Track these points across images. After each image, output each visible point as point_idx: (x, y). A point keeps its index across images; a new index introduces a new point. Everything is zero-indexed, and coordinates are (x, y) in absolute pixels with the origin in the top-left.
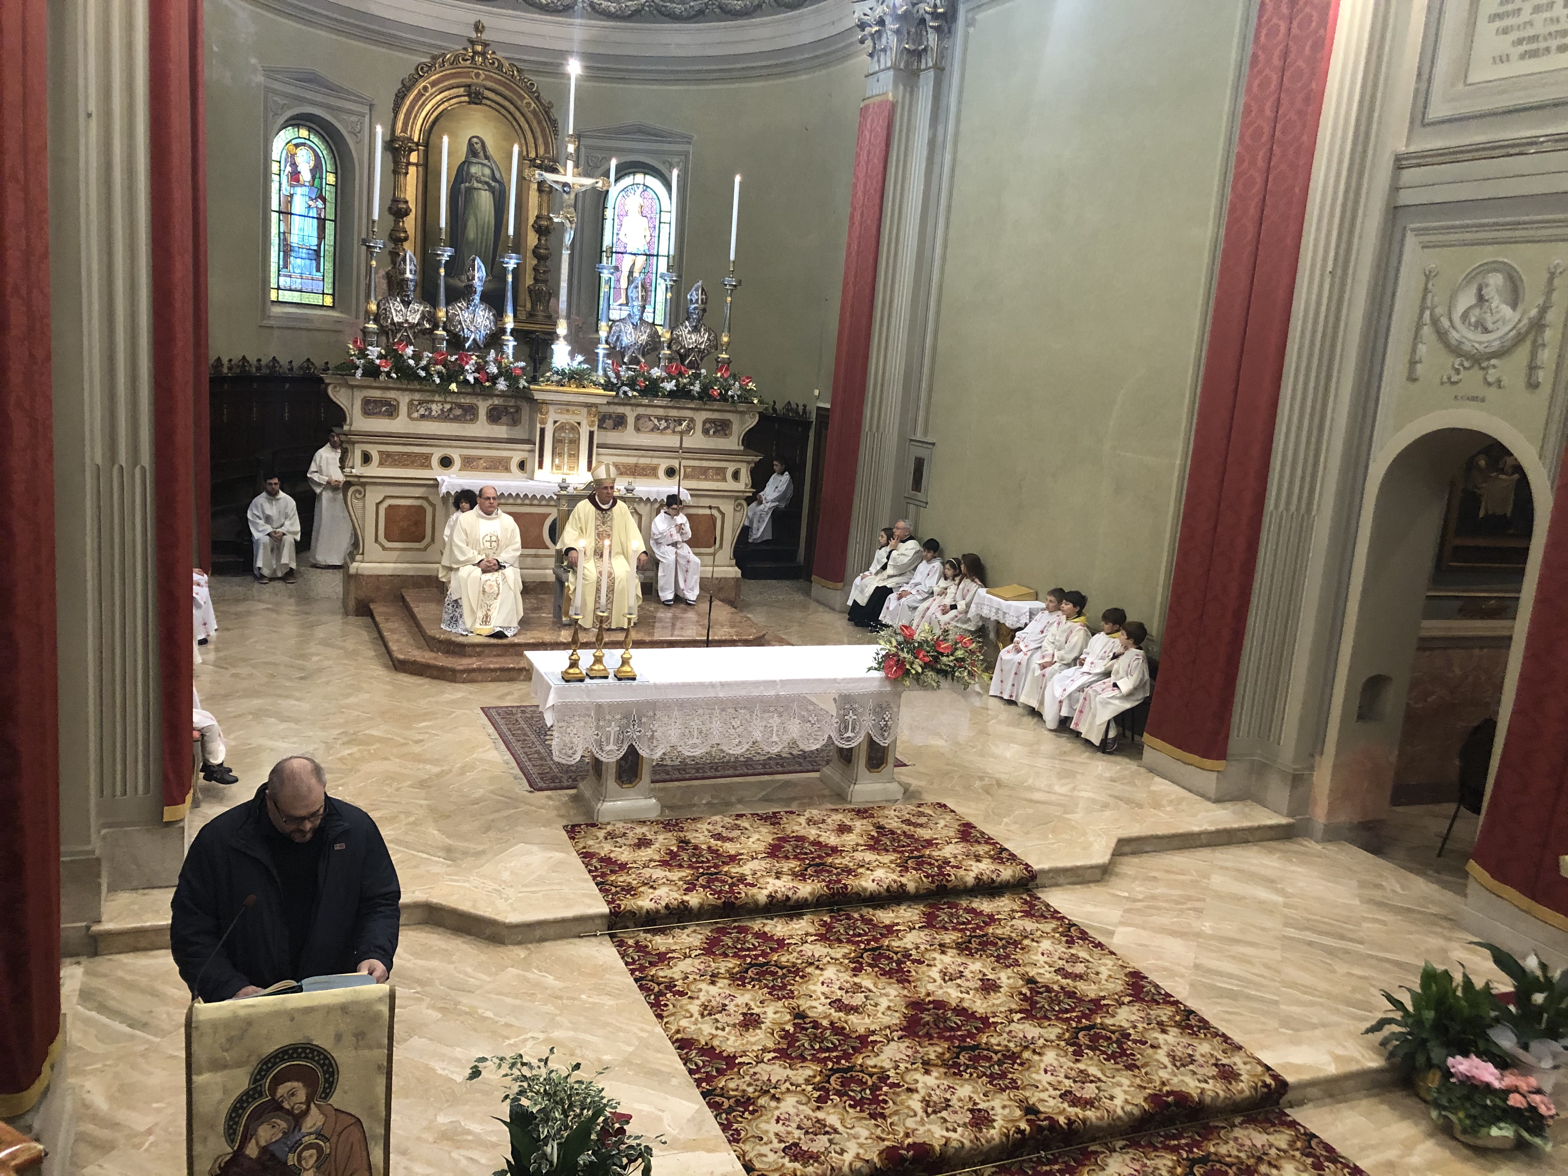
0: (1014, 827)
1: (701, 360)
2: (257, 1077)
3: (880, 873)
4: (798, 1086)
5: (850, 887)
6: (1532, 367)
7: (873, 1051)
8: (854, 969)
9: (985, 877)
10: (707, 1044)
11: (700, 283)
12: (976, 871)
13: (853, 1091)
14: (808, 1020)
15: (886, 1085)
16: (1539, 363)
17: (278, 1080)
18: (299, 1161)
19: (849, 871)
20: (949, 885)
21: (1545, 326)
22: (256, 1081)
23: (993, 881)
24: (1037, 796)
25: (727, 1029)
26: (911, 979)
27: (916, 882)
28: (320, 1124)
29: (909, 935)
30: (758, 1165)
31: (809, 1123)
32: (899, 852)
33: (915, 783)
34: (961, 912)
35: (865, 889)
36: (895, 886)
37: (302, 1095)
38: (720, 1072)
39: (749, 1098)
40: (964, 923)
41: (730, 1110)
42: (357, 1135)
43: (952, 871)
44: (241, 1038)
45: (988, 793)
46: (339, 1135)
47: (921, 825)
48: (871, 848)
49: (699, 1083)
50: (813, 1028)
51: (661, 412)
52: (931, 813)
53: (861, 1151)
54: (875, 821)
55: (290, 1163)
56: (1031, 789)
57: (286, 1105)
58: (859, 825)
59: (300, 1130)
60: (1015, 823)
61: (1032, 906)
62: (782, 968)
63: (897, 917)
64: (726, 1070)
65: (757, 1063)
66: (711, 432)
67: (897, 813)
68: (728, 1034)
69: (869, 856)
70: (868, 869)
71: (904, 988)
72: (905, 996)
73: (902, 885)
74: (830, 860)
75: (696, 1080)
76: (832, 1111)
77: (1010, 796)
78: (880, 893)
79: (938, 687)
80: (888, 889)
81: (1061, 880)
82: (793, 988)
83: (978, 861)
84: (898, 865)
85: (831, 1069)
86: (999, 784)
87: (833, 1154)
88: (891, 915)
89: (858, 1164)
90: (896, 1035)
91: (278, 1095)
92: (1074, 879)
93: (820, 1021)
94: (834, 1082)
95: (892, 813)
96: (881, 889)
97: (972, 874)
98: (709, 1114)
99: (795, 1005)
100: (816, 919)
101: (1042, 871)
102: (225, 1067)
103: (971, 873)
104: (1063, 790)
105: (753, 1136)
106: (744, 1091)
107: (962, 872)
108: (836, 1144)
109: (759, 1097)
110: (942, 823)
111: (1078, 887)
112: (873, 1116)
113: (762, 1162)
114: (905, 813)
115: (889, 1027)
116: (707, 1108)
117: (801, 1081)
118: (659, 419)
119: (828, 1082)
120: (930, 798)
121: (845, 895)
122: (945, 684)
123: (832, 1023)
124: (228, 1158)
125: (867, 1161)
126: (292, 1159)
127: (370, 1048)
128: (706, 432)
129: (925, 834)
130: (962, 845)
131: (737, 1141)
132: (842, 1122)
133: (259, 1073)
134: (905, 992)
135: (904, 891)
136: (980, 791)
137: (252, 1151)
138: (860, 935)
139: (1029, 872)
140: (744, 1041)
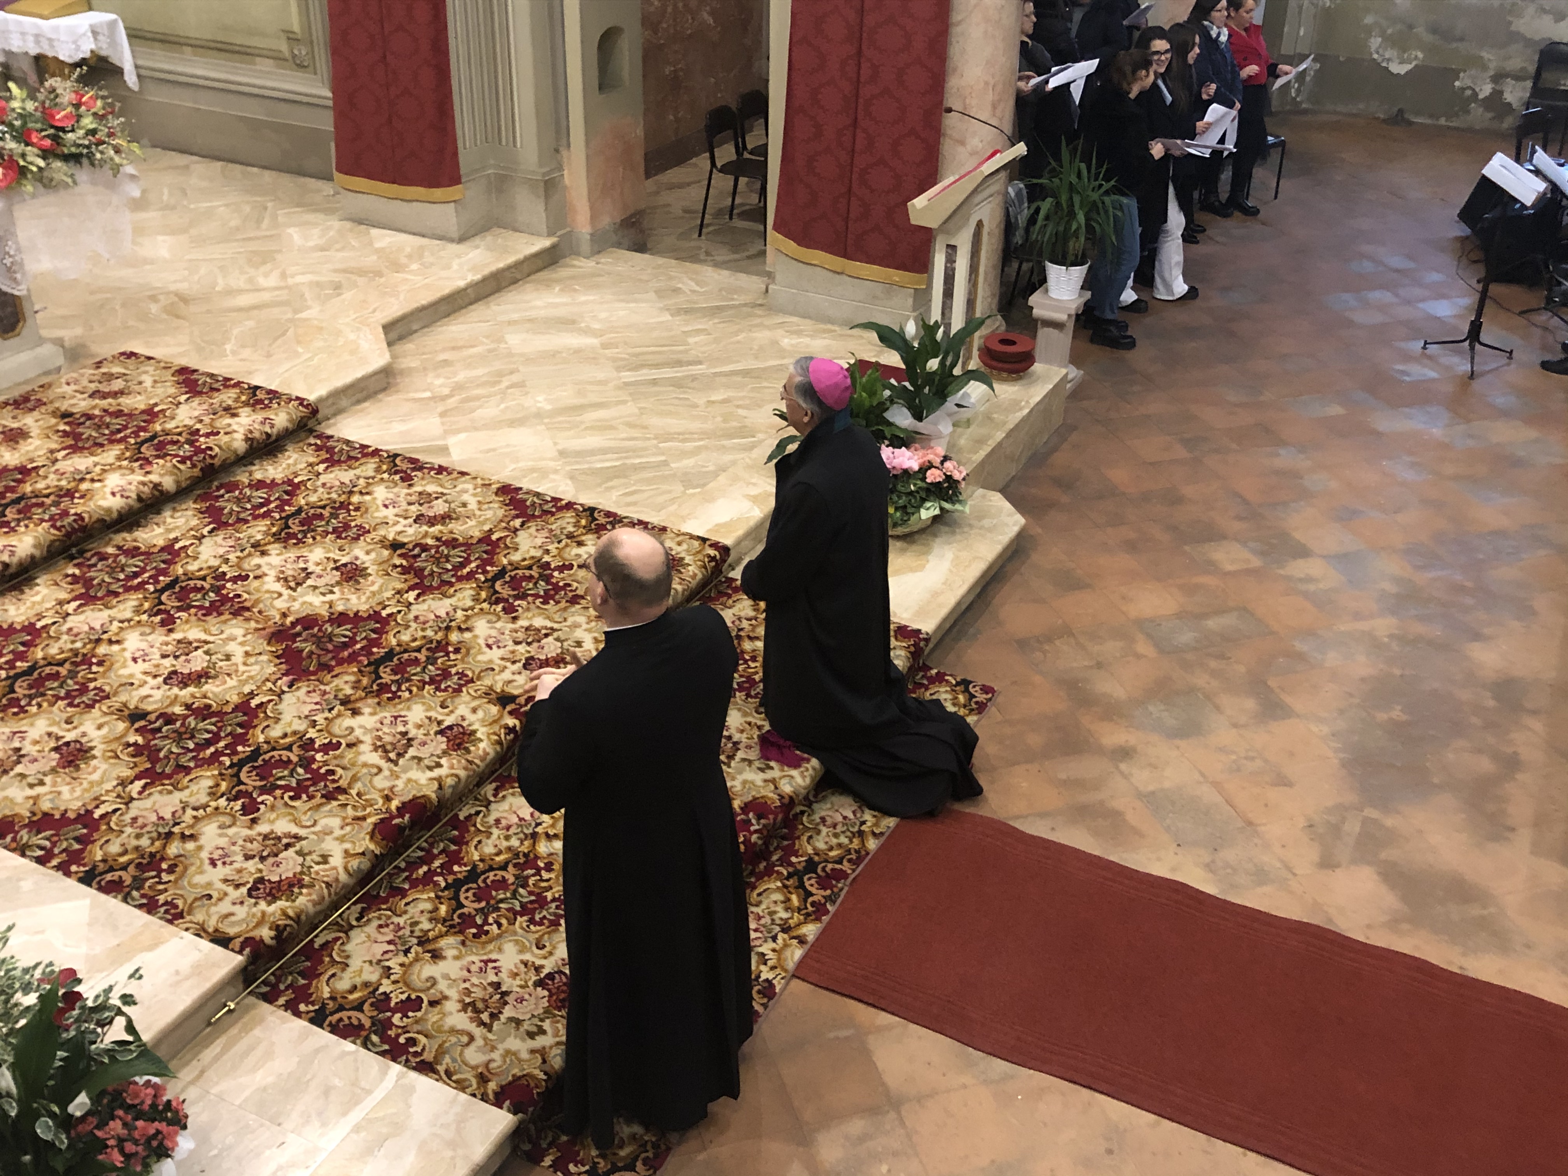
0: (246, 353)
3: (114, 480)
4: (205, 807)
5: (85, 515)
7: (267, 717)
8: (163, 623)
9: (257, 435)
10: (34, 814)
12: (242, 430)
13: (280, 778)
14: (152, 717)
15: (317, 751)
19: (70, 494)
20: (217, 462)
23: (268, 435)
24: (243, 300)
25: (48, 780)
26: (247, 604)
27: (172, 474)
29: (201, 549)
30: (232, 931)
31: (255, 846)
32: (119, 441)
33: (70, 334)
34: (247, 491)
35: (109, 510)
36: (146, 489)
38: (84, 841)
39: (152, 855)
40: (262, 505)
41: (138, 882)
43: (211, 441)
45: (178, 317)
47: (121, 393)
48: (75, 449)
49: (64, 869)
50: (167, 723)
52: (123, 371)
53: (347, 846)
54: (50, 408)
56: (230, 292)
58: (29, 421)
60: (243, 346)
61: (331, 450)
62: (61, 663)
63: (169, 531)
64: (90, 834)
65: (127, 804)
67: (73, 387)
68: (55, 784)
69: (82, 462)
70: (93, 480)
71: (247, 620)
72: (257, 630)
73: (156, 486)
74: (28, 488)
75: (58, 868)
76: (273, 816)
77: (208, 311)
78: (131, 507)
79: (75, 182)
80: (140, 499)
81: (344, 403)
82: (98, 684)
83: (234, 415)
84: (132, 460)
85: (232, 766)
86: (184, 299)
87: (316, 868)
88: (158, 530)
89: (354, 864)
90: (283, 683)
92: (359, 396)
93: (169, 710)
94: (250, 780)
95: (69, 390)
96: (130, 501)
97: (239, 436)
98: (112, 903)
99: (117, 705)
100: (58, 577)
101: (321, 400)
103: (235, 435)
104: (272, 281)
105: (196, 899)
106: (137, 848)
107: (223, 439)
108: (310, 853)
109: (164, 847)
110: (148, 381)
111: (366, 404)
112: (329, 797)
113: (233, 924)
114: (85, 382)
115: (268, 680)
116: (103, 897)
117: (204, 799)
119: (240, 783)
120: (106, 350)
121: (83, 529)
122: (83, 175)
123: (188, 707)
125: (363, 854)
129: (135, 402)
130: (197, 400)
131: (180, 915)
132: (296, 822)
134: (253, 624)
135: (161, 492)
136: (165, 316)
138: (136, 575)
139: (307, 407)
140: (85, 785)
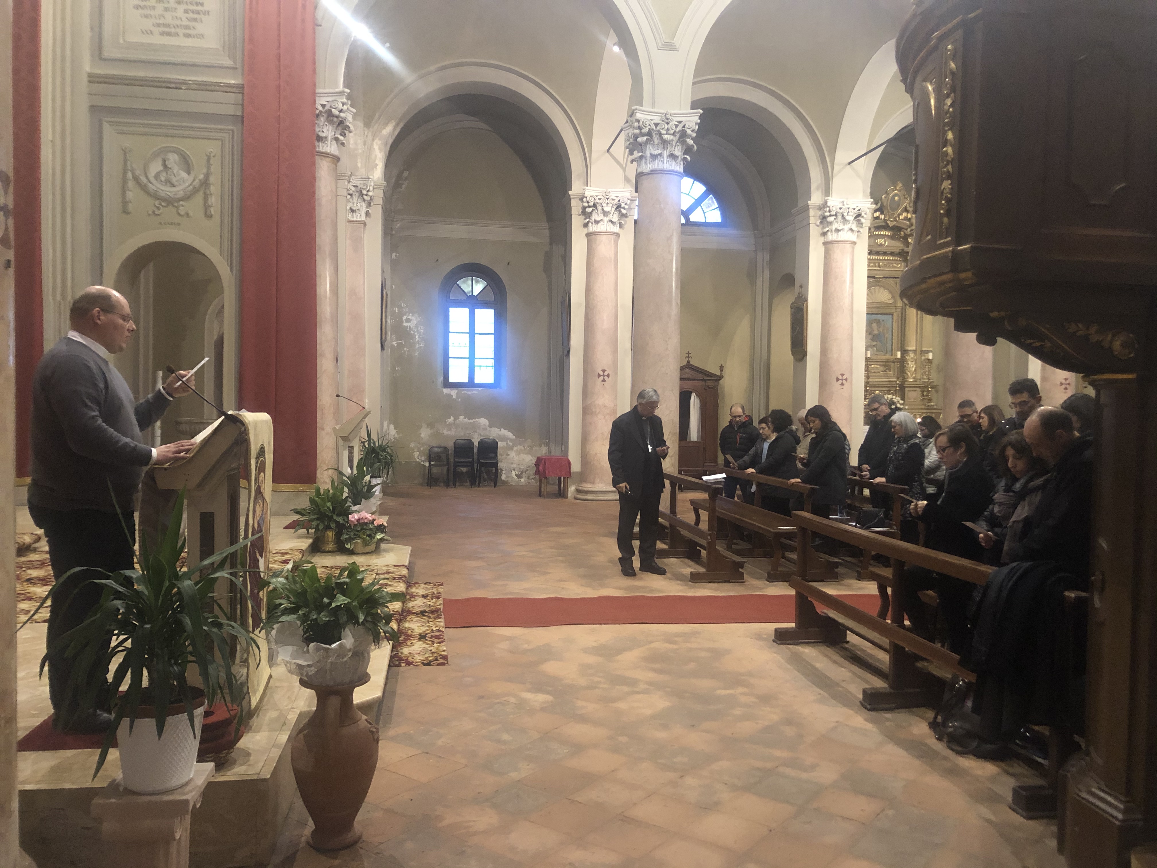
6: (206, 207)
16: (210, 204)
21: (209, 184)
137: (256, 524)
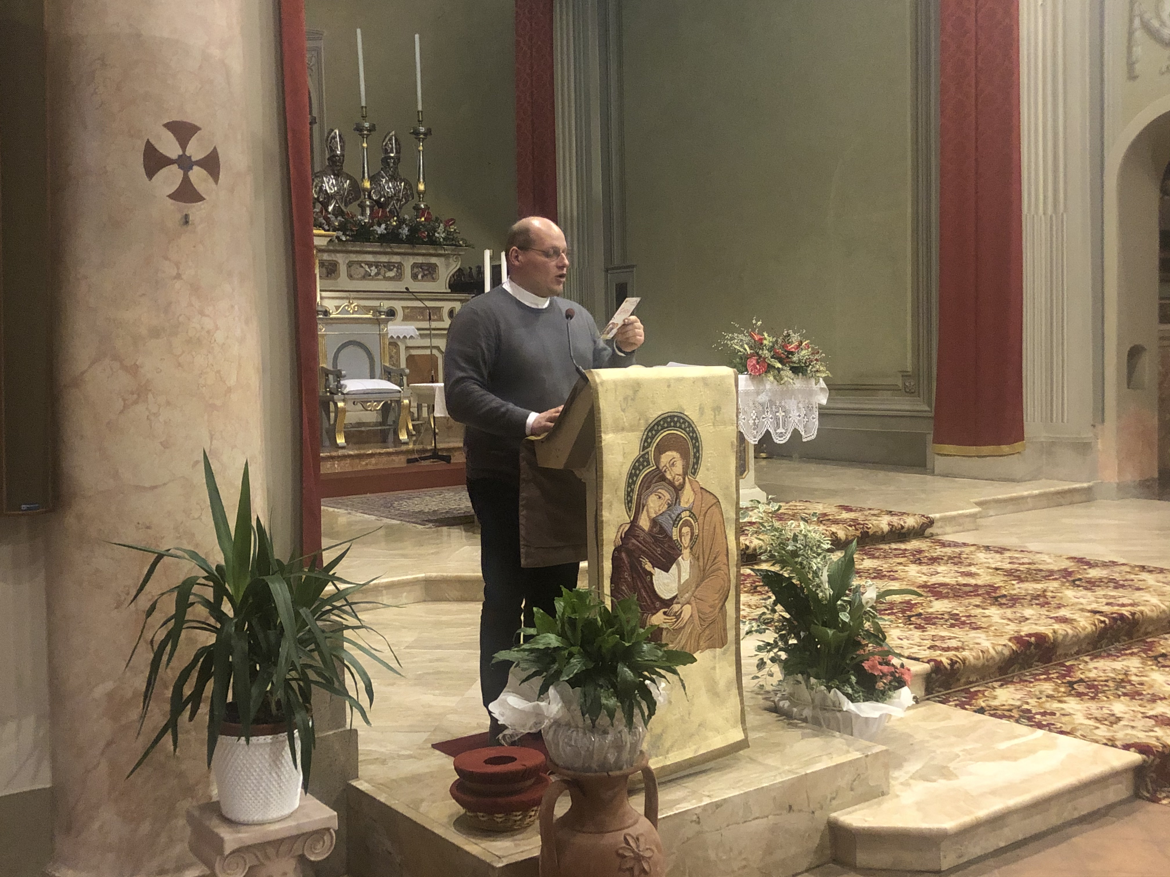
0: (881, 504)
1: (400, 208)
2: (646, 444)
7: (923, 606)
11: (393, 132)
12: (886, 521)
13: (938, 622)
17: (660, 450)
18: (680, 537)
22: (644, 448)
28: (691, 501)
29: (864, 563)
30: (920, 657)
34: (889, 551)
37: (679, 468)
40: (900, 554)
42: (717, 518)
43: (866, 522)
44: (633, 400)
46: (705, 516)
51: (370, 258)
53: (992, 642)
55: (674, 538)
57: (669, 476)
59: (679, 505)
66: (420, 277)
81: (948, 529)
83: (879, 517)
85: (904, 616)
89: (999, 648)
90: (931, 598)
91: (662, 465)
92: (958, 528)
97: (884, 522)
102: (623, 429)
103: (882, 522)
104: (891, 489)
107: (874, 522)
108: (967, 642)
110: (820, 507)
111: (963, 533)
118: (370, 264)
124: (626, 529)
125: (1004, 645)
126: (675, 534)
127: (724, 423)
128: (415, 277)
133: (646, 441)
137: (644, 523)
139: (926, 519)
